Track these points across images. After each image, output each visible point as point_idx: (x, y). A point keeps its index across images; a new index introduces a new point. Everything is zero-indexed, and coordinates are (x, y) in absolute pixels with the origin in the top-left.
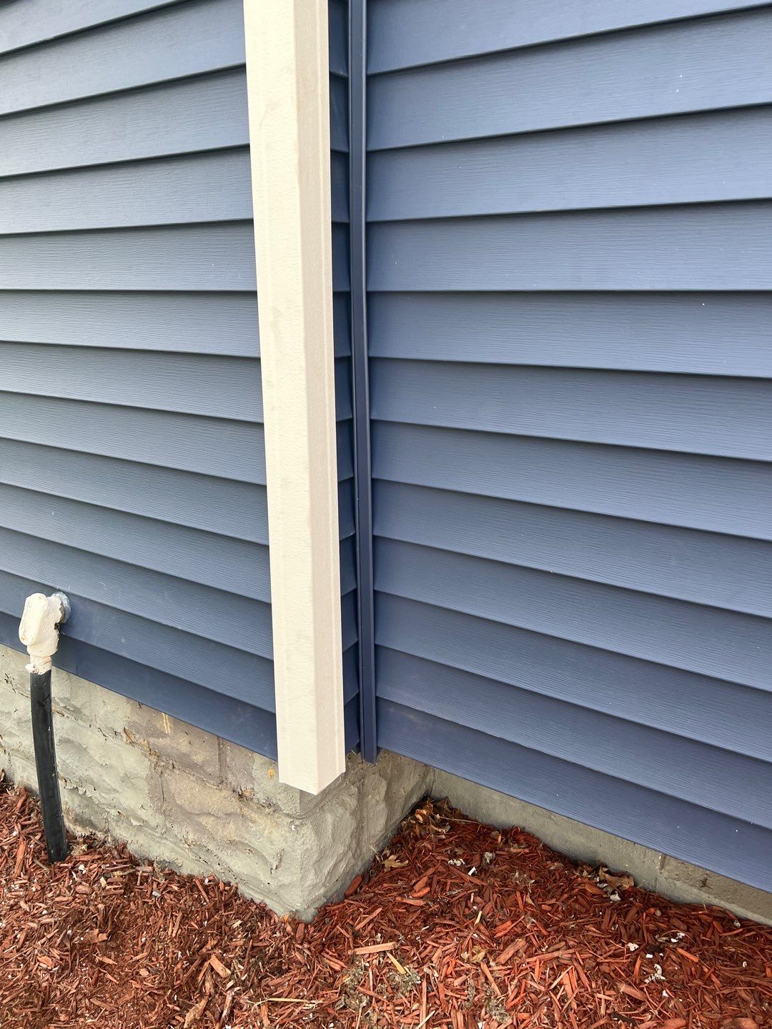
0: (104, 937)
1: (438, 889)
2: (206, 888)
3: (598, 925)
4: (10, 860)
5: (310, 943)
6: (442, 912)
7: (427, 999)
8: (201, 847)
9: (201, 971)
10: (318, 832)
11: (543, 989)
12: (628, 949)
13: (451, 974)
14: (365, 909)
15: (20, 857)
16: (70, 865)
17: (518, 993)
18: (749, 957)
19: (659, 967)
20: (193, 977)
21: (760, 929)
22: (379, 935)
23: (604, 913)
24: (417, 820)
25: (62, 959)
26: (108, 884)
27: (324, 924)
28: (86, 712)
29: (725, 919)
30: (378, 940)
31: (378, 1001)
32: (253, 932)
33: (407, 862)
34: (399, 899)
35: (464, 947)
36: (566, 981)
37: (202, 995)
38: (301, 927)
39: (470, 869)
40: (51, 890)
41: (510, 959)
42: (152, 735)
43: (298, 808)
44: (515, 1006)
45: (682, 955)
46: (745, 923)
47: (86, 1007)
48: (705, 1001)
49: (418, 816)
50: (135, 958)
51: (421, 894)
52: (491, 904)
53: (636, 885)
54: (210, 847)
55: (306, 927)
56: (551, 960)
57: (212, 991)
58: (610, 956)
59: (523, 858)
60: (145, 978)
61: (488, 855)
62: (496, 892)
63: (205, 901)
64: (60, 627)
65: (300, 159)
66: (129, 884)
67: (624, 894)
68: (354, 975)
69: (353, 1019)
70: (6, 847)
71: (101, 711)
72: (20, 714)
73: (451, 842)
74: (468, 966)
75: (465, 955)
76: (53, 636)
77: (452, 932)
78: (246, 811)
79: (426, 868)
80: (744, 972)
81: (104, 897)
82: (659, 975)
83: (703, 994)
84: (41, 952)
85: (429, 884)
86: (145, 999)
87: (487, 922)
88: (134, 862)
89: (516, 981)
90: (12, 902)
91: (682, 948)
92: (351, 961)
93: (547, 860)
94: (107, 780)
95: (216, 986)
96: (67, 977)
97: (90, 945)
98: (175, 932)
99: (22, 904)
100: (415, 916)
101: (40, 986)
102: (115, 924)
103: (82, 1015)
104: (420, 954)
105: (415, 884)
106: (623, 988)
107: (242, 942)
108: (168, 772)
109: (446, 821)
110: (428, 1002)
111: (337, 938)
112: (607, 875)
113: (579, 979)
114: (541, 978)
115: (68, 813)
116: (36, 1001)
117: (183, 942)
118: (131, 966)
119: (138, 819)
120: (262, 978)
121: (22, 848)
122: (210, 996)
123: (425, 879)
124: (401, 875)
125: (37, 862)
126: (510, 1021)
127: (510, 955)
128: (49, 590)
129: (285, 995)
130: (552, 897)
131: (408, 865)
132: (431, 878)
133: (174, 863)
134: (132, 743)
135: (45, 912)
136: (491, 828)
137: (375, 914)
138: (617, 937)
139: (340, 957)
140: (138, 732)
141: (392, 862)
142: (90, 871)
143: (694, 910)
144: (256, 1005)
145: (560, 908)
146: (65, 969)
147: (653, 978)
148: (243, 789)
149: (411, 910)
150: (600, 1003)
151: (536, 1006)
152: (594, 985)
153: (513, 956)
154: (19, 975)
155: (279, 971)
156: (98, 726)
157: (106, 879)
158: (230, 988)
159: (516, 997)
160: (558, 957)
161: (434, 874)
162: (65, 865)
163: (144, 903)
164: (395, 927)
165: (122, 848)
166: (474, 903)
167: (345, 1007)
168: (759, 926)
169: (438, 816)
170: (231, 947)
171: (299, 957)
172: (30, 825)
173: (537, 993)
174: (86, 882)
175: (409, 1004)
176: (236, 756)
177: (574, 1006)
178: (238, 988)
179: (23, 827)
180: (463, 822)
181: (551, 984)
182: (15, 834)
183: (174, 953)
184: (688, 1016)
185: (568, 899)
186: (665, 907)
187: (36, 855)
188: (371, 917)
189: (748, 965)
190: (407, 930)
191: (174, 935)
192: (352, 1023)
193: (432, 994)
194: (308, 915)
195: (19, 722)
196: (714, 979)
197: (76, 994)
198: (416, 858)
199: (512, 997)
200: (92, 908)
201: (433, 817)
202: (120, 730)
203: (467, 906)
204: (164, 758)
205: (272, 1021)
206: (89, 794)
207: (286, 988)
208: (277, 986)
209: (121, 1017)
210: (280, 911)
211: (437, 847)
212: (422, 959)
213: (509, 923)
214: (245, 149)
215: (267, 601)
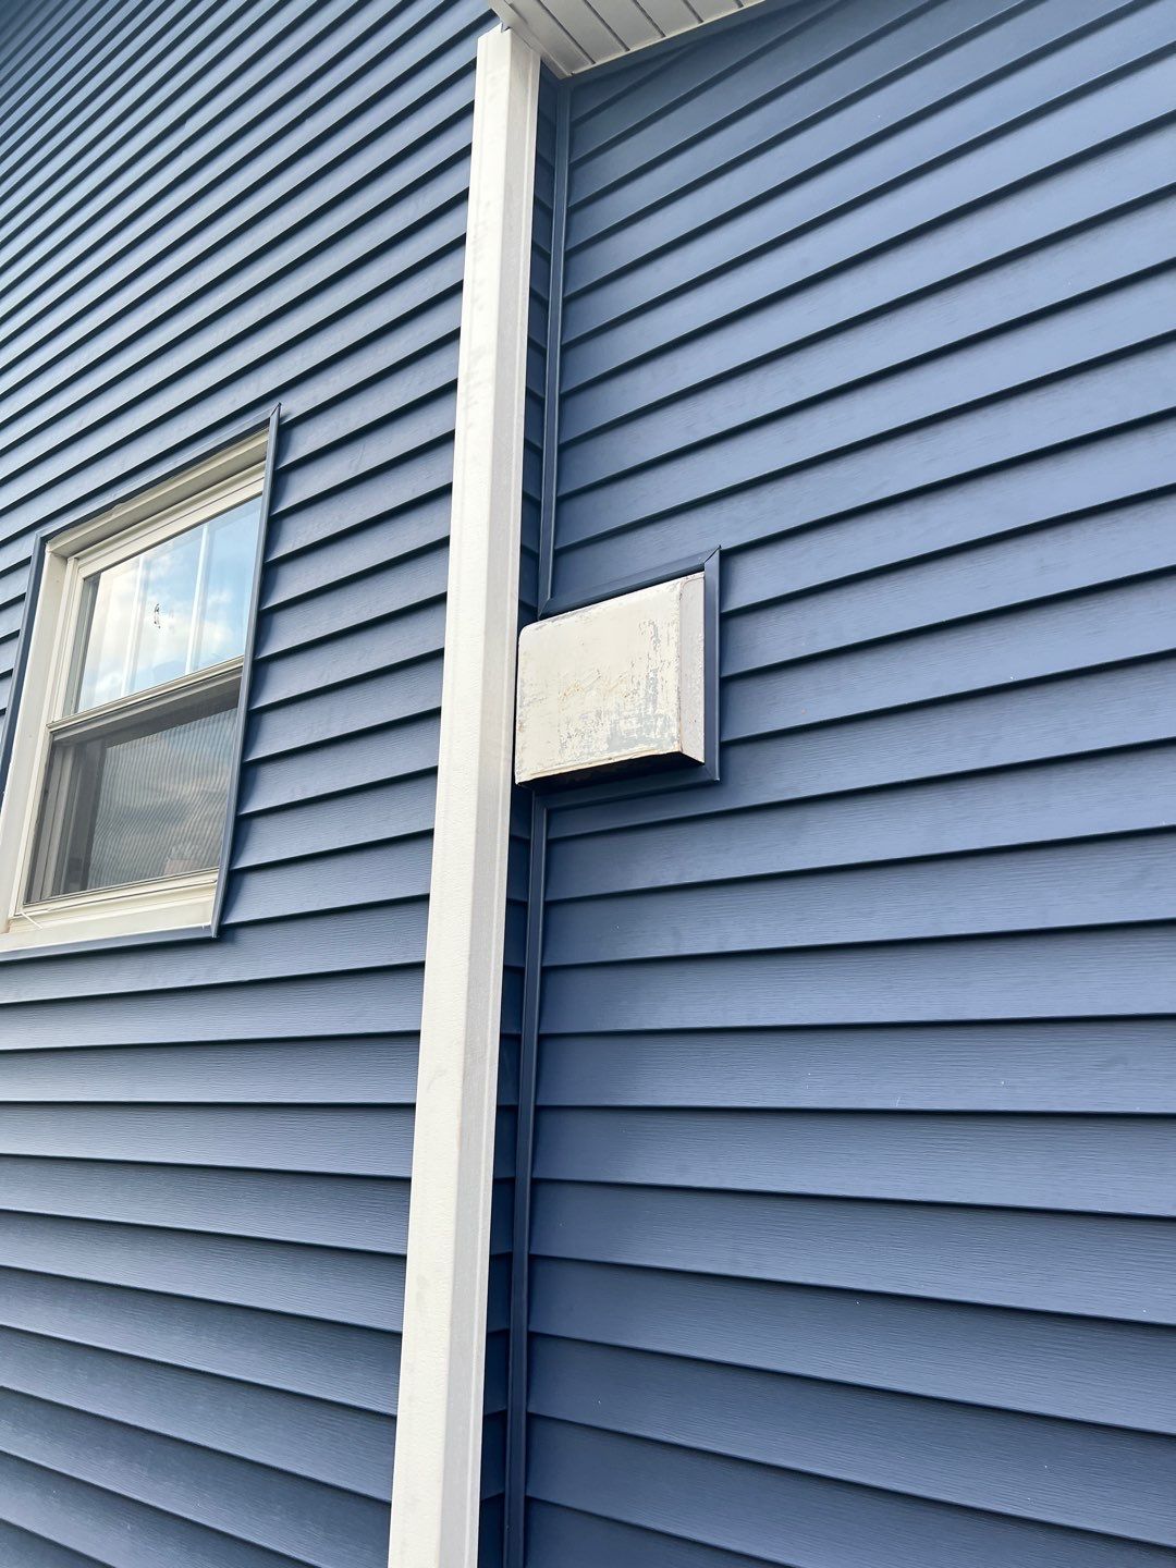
65: (462, 1123)
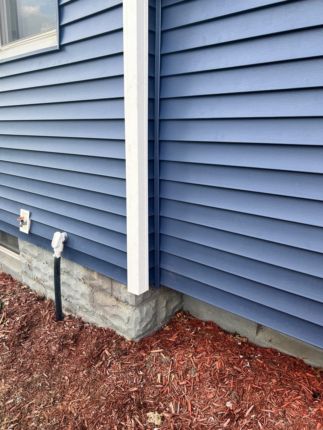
0: (72, 342)
1: (181, 337)
2: (105, 331)
3: (231, 350)
4: (45, 320)
5: (136, 348)
6: (181, 344)
7: (172, 366)
8: (105, 317)
9: (101, 354)
10: (141, 312)
11: (209, 366)
12: (240, 357)
13: (180, 360)
14: (155, 340)
15: (48, 319)
16: (63, 322)
17: (201, 367)
18: (281, 363)
19: (248, 363)
20: (99, 355)
21: (287, 356)
22: (159, 347)
23: (234, 347)
24: (177, 316)
25: (59, 348)
26: (75, 328)
27: (142, 343)
28: (71, 273)
29: (275, 352)
30: (158, 349)
31: (156, 366)
32: (119, 344)
33: (172, 328)
34: (167, 339)
35: (186, 353)
36: (217, 364)
37: (101, 360)
38: (134, 343)
39: (192, 332)
40: (57, 329)
41: (200, 357)
42: (91, 280)
43: (134, 303)
44: (200, 371)
45: (258, 361)
46: (282, 354)
47: (66, 361)
48: (262, 374)
49: (178, 315)
50: (81, 349)
51: (175, 338)
52: (197, 342)
53: (248, 341)
54: (107, 317)
55: (136, 343)
56: (213, 358)
57: (105, 360)
58: (233, 359)
59: (211, 330)
60: (84, 354)
61: (199, 328)
62: (200, 339)
63: (105, 334)
64: (65, 243)
66: (81, 328)
67: (243, 343)
68: (149, 358)
69: (147, 370)
70: (44, 316)
71: (75, 272)
72: (50, 274)
73: (188, 324)
74: (186, 358)
75: (186, 355)
76: (62, 246)
77: (183, 349)
78: (119, 305)
79: (178, 330)
80: (278, 367)
81: (73, 331)
82: (248, 365)
83: (262, 372)
84: (53, 345)
85: (178, 335)
86: (84, 359)
87: (195, 347)
88: (83, 323)
89: (201, 363)
90: (45, 332)
91: (259, 359)
92: (149, 354)
93: (219, 331)
94: (76, 296)
95: (106, 359)
96: (60, 353)
97: (68, 344)
98: (94, 342)
99: (48, 332)
100: (172, 344)
101: (52, 354)
102: (76, 339)
103: (64, 363)
104: (171, 354)
105: (173, 335)
106: (235, 367)
107: (115, 346)
108: (95, 292)
109: (187, 318)
110: (171, 367)
111: (145, 347)
112: (238, 337)
113: (221, 364)
114: (209, 363)
115: (64, 307)
116: (50, 359)
117: (97, 345)
118: (81, 350)
119: (86, 309)
120: (120, 356)
121: (49, 316)
122: (104, 361)
123: (177, 334)
124: (169, 332)
125: (53, 321)
126: (197, 375)
127: (200, 356)
128: (62, 231)
129: (127, 361)
130: (218, 342)
131: (172, 329)
132: (179, 334)
133: (96, 323)
134: (85, 283)
135: (55, 335)
136: (202, 321)
137: (158, 341)
138: (237, 354)
139: (145, 353)
140: (87, 279)
141: (167, 328)
142: (69, 324)
143: (265, 349)
144: (118, 363)
145: (220, 345)
146: (60, 350)
147: (246, 366)
148: (118, 297)
149: (171, 342)
150: (227, 371)
151: (206, 371)
152: (226, 366)
153: (201, 356)
154: (46, 351)
155: (126, 354)
156: (74, 278)
157: (74, 326)
158: (110, 359)
159: (200, 368)
160: (216, 358)
161: (180, 332)
162: (62, 322)
163: (86, 334)
164: (165, 347)
165: (80, 319)
166: (192, 342)
167: (145, 367)
168: (287, 355)
169: (185, 316)
170: (112, 348)
171: (132, 351)
172: (51, 310)
173: (207, 367)
174: (68, 327)
175: (165, 367)
176: (116, 286)
177: (218, 371)
178: (113, 359)
179: (49, 311)
180: (193, 319)
181: (212, 365)
182: (46, 312)
183: (94, 348)
184: (255, 377)
185: (223, 342)
186: (256, 348)
187: (53, 318)
188: (157, 342)
189: (280, 365)
190: (169, 348)
191: (94, 343)
192: (147, 371)
193: (173, 365)
194: (137, 340)
195: (50, 277)
196: (267, 368)
197: (63, 357)
198: (175, 328)
199: (199, 368)
200: (69, 334)
201: (183, 316)
202: (81, 278)
203: (189, 342)
204: (94, 288)
205: (122, 368)
206: (70, 301)
207: (127, 360)
208: (124, 359)
209: (76, 364)
210: (128, 339)
211: (183, 325)
212: (172, 356)
213: (202, 348)
214: (123, 98)
215: (126, 234)
